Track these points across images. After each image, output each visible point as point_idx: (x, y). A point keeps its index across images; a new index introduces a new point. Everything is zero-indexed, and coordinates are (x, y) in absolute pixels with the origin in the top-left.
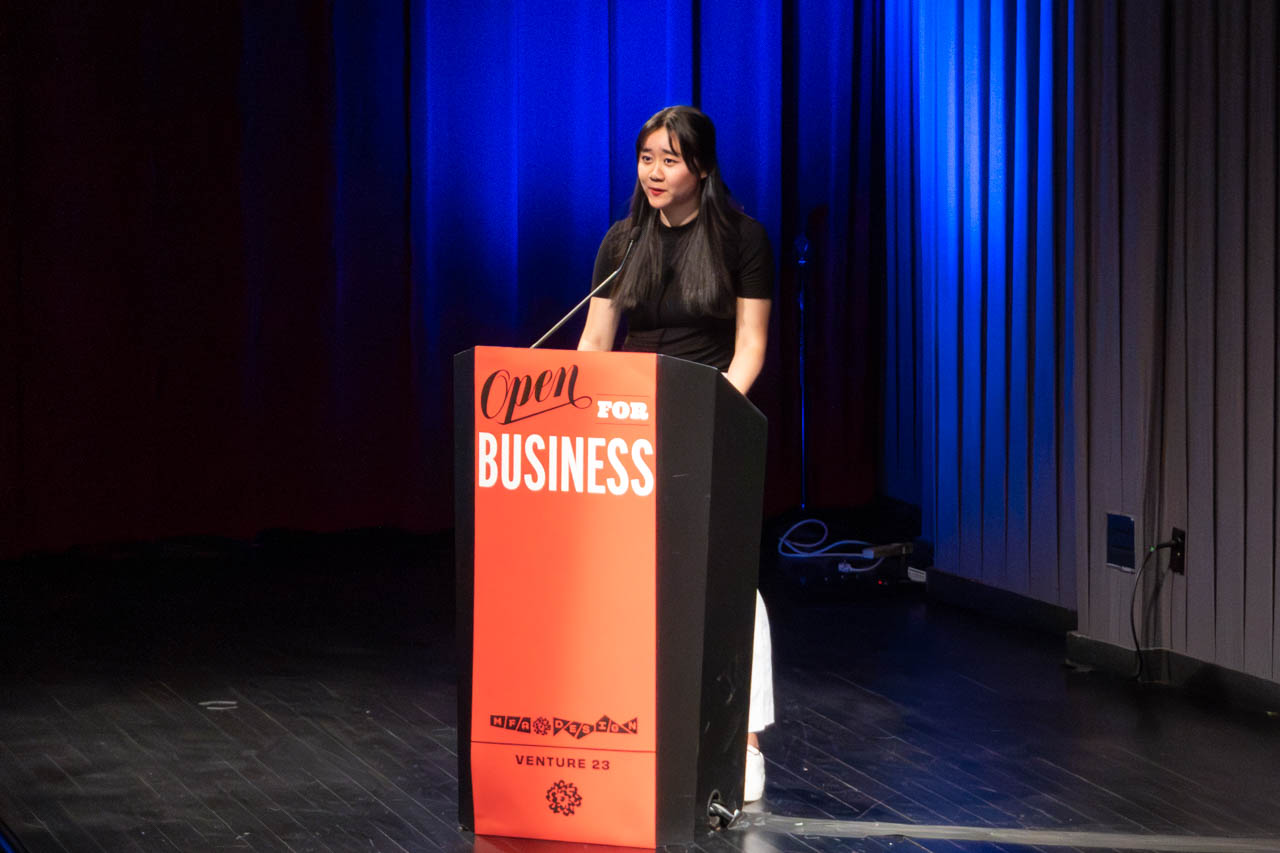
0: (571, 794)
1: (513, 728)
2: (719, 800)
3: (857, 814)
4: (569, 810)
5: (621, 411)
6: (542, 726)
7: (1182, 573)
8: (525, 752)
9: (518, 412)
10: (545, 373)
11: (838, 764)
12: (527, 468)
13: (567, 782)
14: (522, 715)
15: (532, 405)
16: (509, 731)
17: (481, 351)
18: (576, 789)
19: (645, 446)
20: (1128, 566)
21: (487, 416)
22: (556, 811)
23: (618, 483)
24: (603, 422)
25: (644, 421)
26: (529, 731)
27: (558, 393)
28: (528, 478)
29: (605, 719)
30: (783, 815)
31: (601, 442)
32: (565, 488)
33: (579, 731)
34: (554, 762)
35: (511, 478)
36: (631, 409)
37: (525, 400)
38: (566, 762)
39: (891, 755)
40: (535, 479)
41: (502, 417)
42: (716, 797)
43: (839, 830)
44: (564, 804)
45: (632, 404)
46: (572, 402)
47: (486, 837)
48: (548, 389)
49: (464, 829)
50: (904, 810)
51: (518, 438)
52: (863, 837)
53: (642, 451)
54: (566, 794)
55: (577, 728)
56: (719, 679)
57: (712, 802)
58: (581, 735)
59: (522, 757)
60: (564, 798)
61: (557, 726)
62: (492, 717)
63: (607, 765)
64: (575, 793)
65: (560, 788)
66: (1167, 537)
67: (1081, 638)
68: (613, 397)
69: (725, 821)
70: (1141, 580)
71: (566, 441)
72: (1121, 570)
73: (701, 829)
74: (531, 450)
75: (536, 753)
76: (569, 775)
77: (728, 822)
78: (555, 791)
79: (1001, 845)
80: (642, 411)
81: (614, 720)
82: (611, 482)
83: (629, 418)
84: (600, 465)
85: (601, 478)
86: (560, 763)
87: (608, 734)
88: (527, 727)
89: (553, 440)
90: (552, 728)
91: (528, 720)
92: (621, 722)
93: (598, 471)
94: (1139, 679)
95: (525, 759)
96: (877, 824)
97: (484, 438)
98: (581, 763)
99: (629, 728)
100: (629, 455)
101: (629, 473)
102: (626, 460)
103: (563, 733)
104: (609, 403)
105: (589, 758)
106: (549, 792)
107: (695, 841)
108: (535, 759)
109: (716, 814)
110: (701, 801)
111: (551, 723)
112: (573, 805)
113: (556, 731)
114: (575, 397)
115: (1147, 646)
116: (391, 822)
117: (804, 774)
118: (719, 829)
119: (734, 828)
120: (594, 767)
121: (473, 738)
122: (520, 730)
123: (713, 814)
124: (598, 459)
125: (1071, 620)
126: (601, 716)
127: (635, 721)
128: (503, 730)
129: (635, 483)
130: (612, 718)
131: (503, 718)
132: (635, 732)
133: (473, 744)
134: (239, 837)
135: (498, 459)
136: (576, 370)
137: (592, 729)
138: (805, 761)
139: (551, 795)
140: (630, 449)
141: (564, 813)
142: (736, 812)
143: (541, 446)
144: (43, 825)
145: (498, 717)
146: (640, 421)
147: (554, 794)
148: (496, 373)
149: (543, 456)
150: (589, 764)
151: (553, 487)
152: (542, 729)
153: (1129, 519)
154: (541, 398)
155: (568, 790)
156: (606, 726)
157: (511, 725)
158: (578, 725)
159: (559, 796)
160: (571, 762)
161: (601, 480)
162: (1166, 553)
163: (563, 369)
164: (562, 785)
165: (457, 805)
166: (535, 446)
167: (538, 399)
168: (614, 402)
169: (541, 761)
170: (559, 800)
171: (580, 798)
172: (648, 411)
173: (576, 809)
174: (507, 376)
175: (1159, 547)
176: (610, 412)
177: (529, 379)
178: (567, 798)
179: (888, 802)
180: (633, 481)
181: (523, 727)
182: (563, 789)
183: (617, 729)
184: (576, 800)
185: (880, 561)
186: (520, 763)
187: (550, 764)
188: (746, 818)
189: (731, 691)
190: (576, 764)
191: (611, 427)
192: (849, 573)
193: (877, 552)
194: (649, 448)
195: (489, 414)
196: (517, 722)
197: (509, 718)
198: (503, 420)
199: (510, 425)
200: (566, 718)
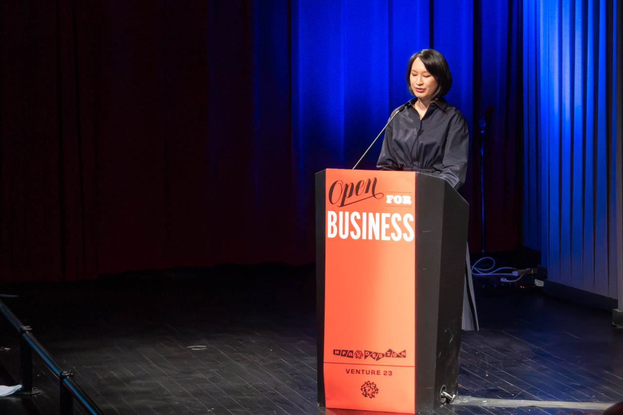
0: (373, 387)
1: (345, 355)
2: (446, 390)
3: (513, 396)
4: (372, 395)
5: (398, 200)
6: (359, 355)
8: (350, 367)
9: (347, 201)
10: (360, 182)
11: (503, 372)
12: (352, 228)
13: (371, 382)
14: (349, 349)
15: (354, 197)
16: (343, 357)
17: (328, 171)
18: (376, 385)
19: (410, 217)
22: (366, 396)
23: (396, 235)
24: (389, 205)
25: (410, 205)
26: (352, 357)
27: (367, 191)
28: (352, 233)
29: (390, 351)
30: (477, 397)
31: (388, 215)
32: (370, 238)
33: (377, 356)
34: (365, 372)
35: (344, 233)
36: (403, 199)
37: (351, 195)
38: (371, 373)
39: (529, 368)
40: (355, 234)
41: (339, 203)
42: (444, 388)
43: (504, 404)
44: (370, 392)
45: (403, 196)
46: (374, 195)
47: (333, 410)
48: (362, 190)
49: (320, 406)
50: (536, 394)
51: (347, 213)
52: (516, 407)
53: (408, 219)
54: (371, 388)
55: (376, 356)
56: (446, 331)
57: (442, 391)
58: (378, 359)
59: (349, 370)
60: (370, 390)
61: (366, 355)
62: (334, 351)
63: (391, 373)
64: (375, 387)
65: (368, 385)
67: (620, 312)
68: (394, 193)
69: (448, 400)
71: (371, 215)
73: (437, 404)
74: (354, 219)
75: (355, 368)
76: (372, 378)
77: (450, 400)
78: (365, 386)
79: (583, 410)
80: (408, 200)
81: (395, 352)
82: (393, 235)
83: (402, 203)
84: (388, 226)
85: (389, 232)
86: (368, 373)
87: (391, 358)
88: (352, 355)
89: (364, 214)
90: (364, 355)
91: (352, 352)
92: (398, 352)
93: (386, 229)
95: (350, 371)
96: (523, 401)
97: (330, 214)
98: (378, 373)
99: (402, 355)
100: (402, 221)
101: (402, 230)
102: (400, 224)
103: (369, 358)
104: (392, 196)
105: (382, 369)
106: (362, 387)
107: (434, 409)
108: (355, 371)
109: (444, 397)
110: (437, 390)
111: (363, 353)
112: (374, 393)
113: (366, 357)
114: (375, 194)
116: (283, 402)
117: (487, 378)
118: (445, 404)
119: (453, 403)
120: (384, 374)
121: (325, 360)
122: (348, 356)
123: (442, 397)
124: (387, 223)
125: (615, 303)
126: (388, 349)
127: (404, 351)
128: (340, 357)
129: (405, 235)
130: (394, 350)
131: (340, 351)
132: (405, 357)
133: (324, 364)
134: (209, 410)
135: (337, 224)
136: (375, 180)
137: (383, 355)
138: (487, 371)
139: (363, 388)
140: (402, 217)
141: (370, 397)
142: (454, 396)
143: (359, 217)
144: (112, 406)
145: (337, 350)
146: (407, 204)
147: (365, 388)
148: (336, 182)
149: (359, 222)
150: (382, 373)
151: (364, 237)
154: (358, 194)
155: (372, 386)
156: (391, 354)
157: (343, 354)
158: (377, 354)
159: (367, 389)
160: (373, 372)
161: (388, 234)
163: (369, 180)
164: (368, 383)
165: (316, 394)
166: (356, 217)
167: (357, 195)
168: (394, 195)
169: (358, 372)
170: (367, 391)
171: (378, 390)
172: (411, 200)
173: (375, 395)
174: (342, 182)
176: (392, 200)
177: (353, 185)
179: (528, 391)
180: (404, 234)
181: (350, 355)
182: (369, 385)
183: (396, 356)
184: (375, 391)
185: (521, 277)
186: (348, 373)
187: (363, 373)
188: (458, 399)
189: (451, 337)
190: (376, 373)
191: (393, 208)
192: (506, 282)
193: (519, 274)
194: (412, 218)
195: (333, 202)
196: (346, 353)
197: (343, 351)
198: (340, 205)
199: (343, 207)
200: (371, 351)
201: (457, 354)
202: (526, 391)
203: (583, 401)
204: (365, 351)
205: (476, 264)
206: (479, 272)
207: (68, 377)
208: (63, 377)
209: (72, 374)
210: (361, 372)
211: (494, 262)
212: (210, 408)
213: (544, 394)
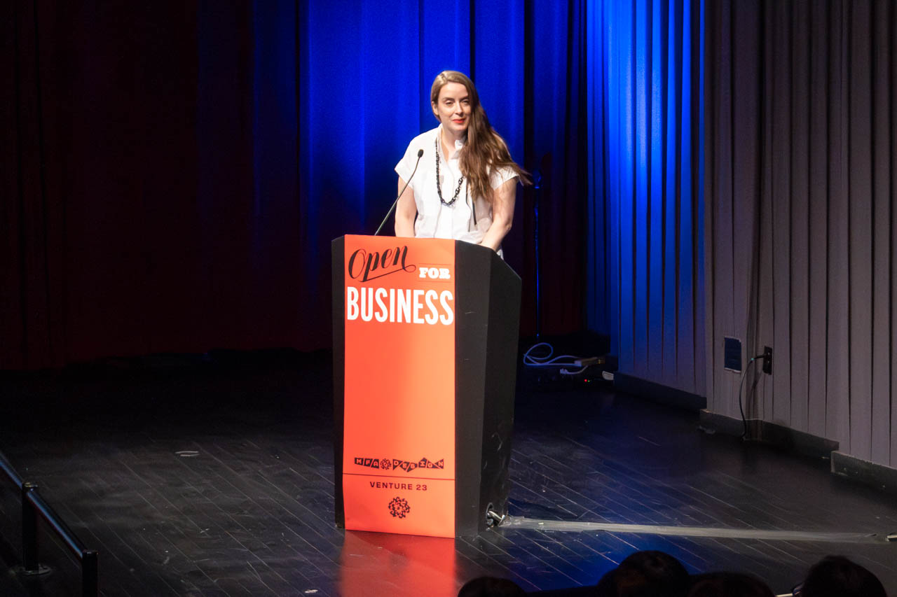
0: (404, 505)
1: (368, 465)
2: (493, 508)
3: (576, 518)
4: (402, 515)
5: (434, 274)
6: (386, 464)
7: (770, 373)
8: (375, 480)
9: (371, 274)
10: (387, 251)
11: (563, 488)
12: (377, 308)
13: (401, 498)
15: (380, 270)
16: (366, 467)
17: (348, 237)
18: (407, 502)
19: (449, 295)
20: (737, 370)
21: (353, 277)
22: (394, 515)
23: (432, 317)
24: (422, 280)
25: (449, 280)
26: (378, 467)
27: (395, 263)
28: (377, 314)
29: (424, 460)
30: (532, 518)
31: (421, 292)
32: (400, 320)
33: (408, 467)
34: (393, 486)
35: (367, 315)
36: (439, 272)
37: (375, 267)
38: (400, 486)
39: (596, 483)
40: (381, 315)
41: (361, 278)
42: (491, 507)
43: (565, 527)
44: (400, 511)
45: (441, 269)
47: (355, 532)
48: (389, 260)
49: (338, 527)
50: (605, 515)
51: (371, 290)
52: (580, 531)
53: (446, 298)
54: (400, 505)
55: (407, 465)
56: (493, 436)
57: (488, 510)
58: (410, 469)
59: (374, 483)
60: (399, 508)
61: (395, 464)
62: (356, 459)
63: (425, 488)
64: (406, 504)
65: (397, 501)
66: (761, 352)
67: (709, 413)
68: (429, 265)
69: (496, 522)
70: (745, 379)
71: (400, 292)
72: (733, 372)
73: (482, 526)
74: (379, 297)
75: (382, 480)
76: (402, 494)
77: (498, 522)
78: (394, 503)
80: (446, 274)
81: (430, 460)
83: (438, 278)
84: (421, 306)
85: (422, 313)
86: (397, 486)
87: (426, 469)
88: (377, 465)
89: (392, 291)
90: (392, 465)
91: (377, 461)
92: (434, 462)
93: (419, 309)
94: (744, 438)
95: (375, 485)
96: (589, 523)
97: (350, 290)
98: (410, 487)
99: (438, 465)
100: (439, 300)
101: (438, 311)
102: (437, 303)
103: (399, 468)
104: (426, 269)
105: (414, 483)
106: (390, 504)
107: (479, 534)
108: (381, 484)
109: (491, 517)
110: (483, 509)
111: (391, 462)
112: (405, 512)
113: (395, 467)
114: (406, 265)
115: (749, 417)
116: (292, 522)
117: (543, 494)
118: (492, 526)
119: (501, 526)
120: (417, 489)
121: (344, 471)
122: (372, 467)
123: (489, 518)
124: (419, 302)
125: (703, 402)
126: (422, 458)
127: (442, 461)
128: (363, 467)
129: (442, 317)
130: (429, 459)
131: (362, 460)
132: (442, 467)
133: (344, 475)
134: (203, 531)
135: (359, 303)
136: (406, 248)
137: (416, 466)
138: (543, 486)
139: (391, 506)
140: (439, 296)
141: (400, 517)
142: (503, 516)
143: (385, 295)
144: (84, 524)
145: (359, 459)
146: (445, 279)
147: (393, 505)
148: (357, 252)
149: (386, 301)
150: (414, 487)
151: (392, 320)
152: (386, 466)
153: (738, 341)
154: (386, 265)
155: (402, 503)
156: (425, 464)
157: (367, 463)
158: (408, 463)
159: (396, 506)
160: (404, 486)
161: (421, 315)
162: (761, 361)
163: (398, 248)
165: (334, 512)
166: (381, 295)
167: (383, 267)
168: (429, 268)
169: (385, 485)
170: (396, 509)
171: (409, 508)
172: (450, 274)
173: (406, 514)
174: (363, 252)
175: (757, 358)
176: (427, 274)
177: (378, 254)
178: (401, 507)
179: (595, 511)
180: (440, 316)
181: (374, 465)
182: (399, 502)
183: (431, 466)
184: (406, 509)
185: (585, 368)
186: (372, 486)
187: (391, 487)
188: (509, 521)
189: (500, 443)
190: (407, 487)
191: (428, 284)
192: (567, 375)
193: (583, 363)
194: (451, 297)
195: (354, 276)
196: (371, 462)
197: (366, 459)
198: (362, 280)
199: (367, 282)
200: (400, 460)
201: (507, 464)
202: (592, 510)
203: (665, 525)
204: (394, 460)
205: (529, 351)
206: (533, 361)
207: (32, 490)
208: (25, 490)
209: (37, 486)
210: (389, 486)
211: (552, 348)
212: (204, 529)
213: (615, 516)
